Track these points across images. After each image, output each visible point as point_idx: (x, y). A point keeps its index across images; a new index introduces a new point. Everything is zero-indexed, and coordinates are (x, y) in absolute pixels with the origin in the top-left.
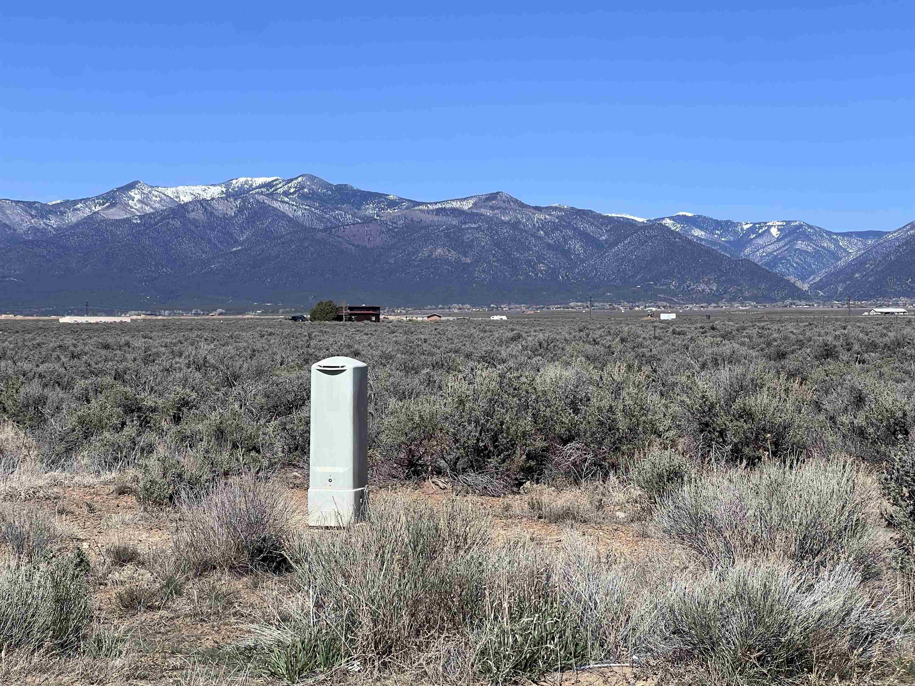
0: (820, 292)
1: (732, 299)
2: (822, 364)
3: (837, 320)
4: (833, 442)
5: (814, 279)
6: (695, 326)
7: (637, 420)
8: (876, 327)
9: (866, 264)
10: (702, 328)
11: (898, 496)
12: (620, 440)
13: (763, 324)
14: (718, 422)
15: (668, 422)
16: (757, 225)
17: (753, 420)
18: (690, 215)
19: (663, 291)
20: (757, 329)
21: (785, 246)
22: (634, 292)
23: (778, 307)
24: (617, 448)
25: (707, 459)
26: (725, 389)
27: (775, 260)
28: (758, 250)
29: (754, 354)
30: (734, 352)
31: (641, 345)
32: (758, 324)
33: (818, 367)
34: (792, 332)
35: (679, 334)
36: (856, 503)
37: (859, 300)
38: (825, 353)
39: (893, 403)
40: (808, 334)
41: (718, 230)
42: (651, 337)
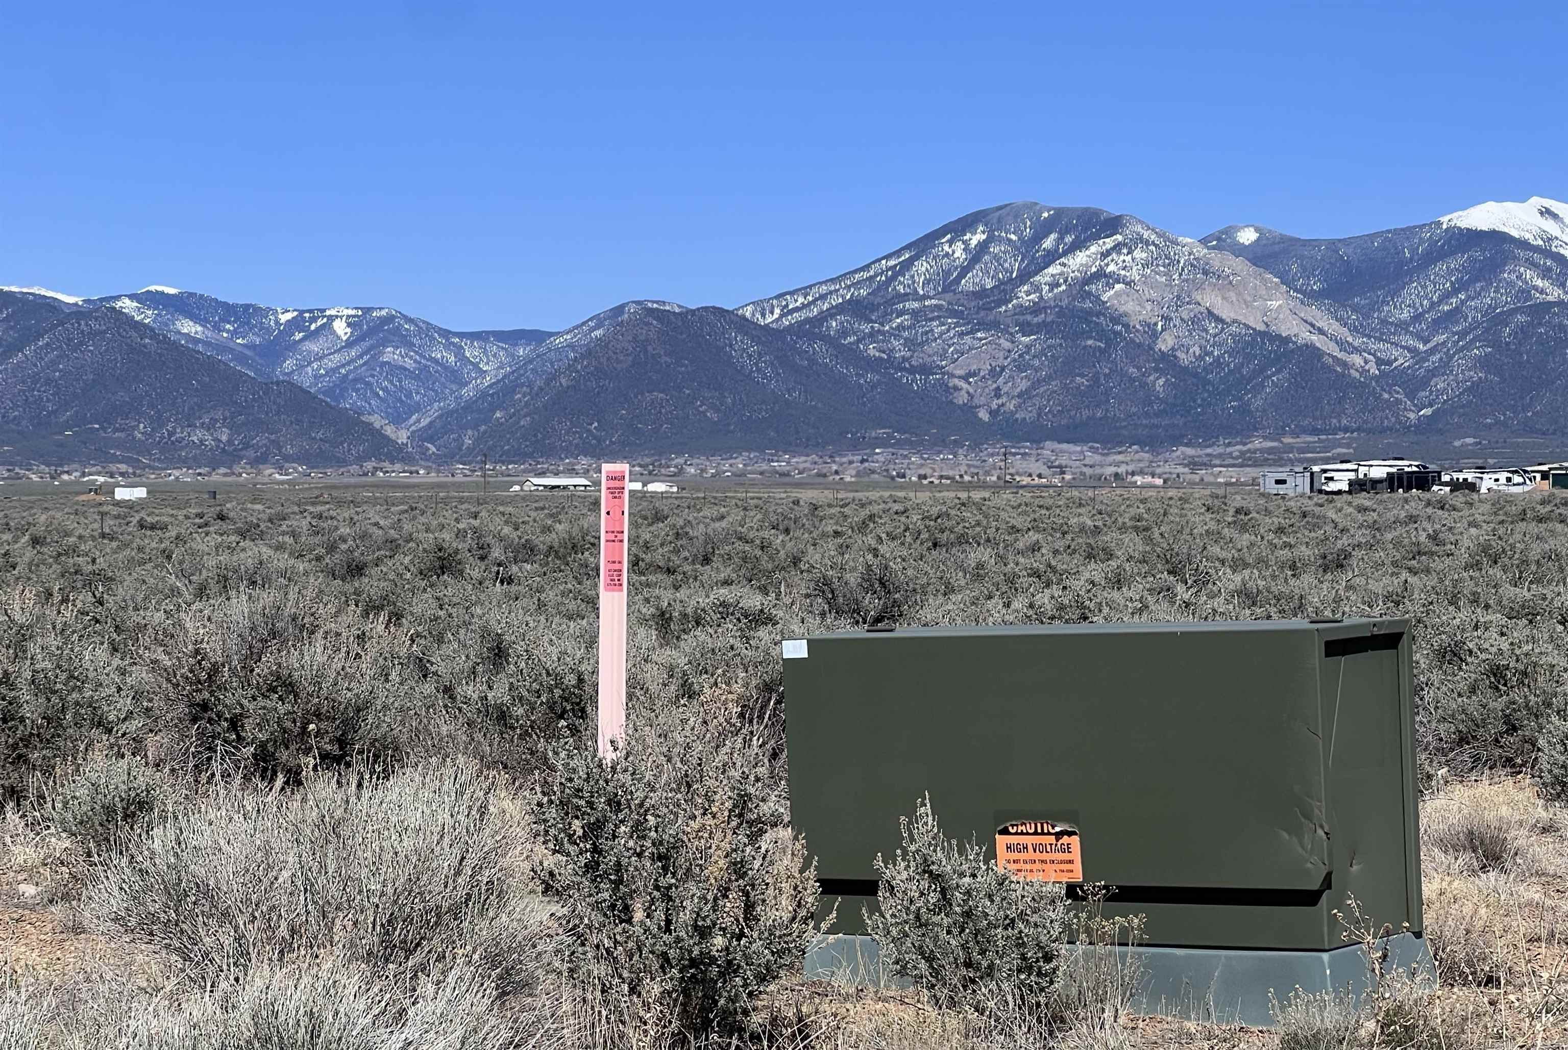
0: (429, 445)
1: (259, 461)
2: (431, 586)
3: (461, 501)
4: (449, 736)
5: (418, 421)
6: (185, 512)
7: (61, 699)
8: (533, 514)
9: (514, 392)
10: (200, 516)
11: (562, 835)
12: (26, 741)
13: (320, 508)
14: (228, 702)
15: (126, 703)
16: (307, 315)
17: (296, 696)
18: (172, 291)
19: (119, 445)
20: (309, 519)
21: (361, 356)
22: (61, 445)
23: (349, 475)
24: (20, 756)
25: (204, 777)
26: (240, 636)
27: (344, 384)
28: (310, 363)
29: (301, 567)
30: (261, 563)
31: (74, 551)
32: (311, 509)
33: (425, 590)
34: (376, 524)
35: (153, 527)
36: (486, 849)
37: (503, 463)
38: (437, 564)
39: (559, 659)
40: (407, 527)
41: (229, 323)
42: (96, 534)
